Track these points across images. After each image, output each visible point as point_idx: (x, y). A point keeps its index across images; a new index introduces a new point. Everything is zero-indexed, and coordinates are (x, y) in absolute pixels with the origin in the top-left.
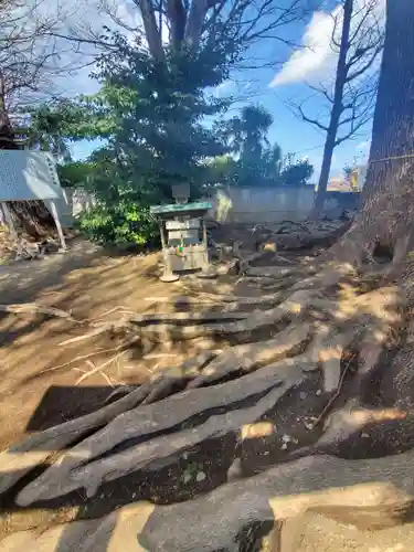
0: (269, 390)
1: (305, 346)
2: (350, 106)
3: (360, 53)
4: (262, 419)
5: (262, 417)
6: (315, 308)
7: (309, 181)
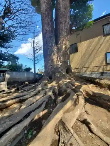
0: (43, 103)
1: (46, 94)
2: (37, 58)
3: (37, 50)
4: (44, 110)
5: (44, 109)
6: (44, 88)
7: (31, 71)
